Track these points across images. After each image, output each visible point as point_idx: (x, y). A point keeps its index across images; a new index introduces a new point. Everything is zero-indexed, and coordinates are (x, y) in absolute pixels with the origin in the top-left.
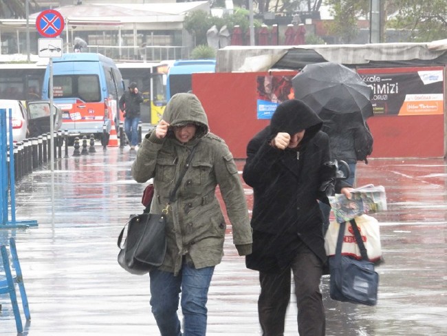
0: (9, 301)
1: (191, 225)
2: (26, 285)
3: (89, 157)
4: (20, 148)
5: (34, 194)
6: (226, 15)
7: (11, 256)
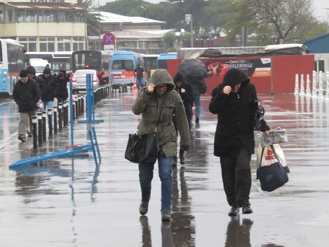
0: (92, 153)
1: (163, 136)
2: (99, 146)
3: (125, 93)
4: (97, 90)
5: (102, 109)
6: (181, 35)
7: (93, 135)
